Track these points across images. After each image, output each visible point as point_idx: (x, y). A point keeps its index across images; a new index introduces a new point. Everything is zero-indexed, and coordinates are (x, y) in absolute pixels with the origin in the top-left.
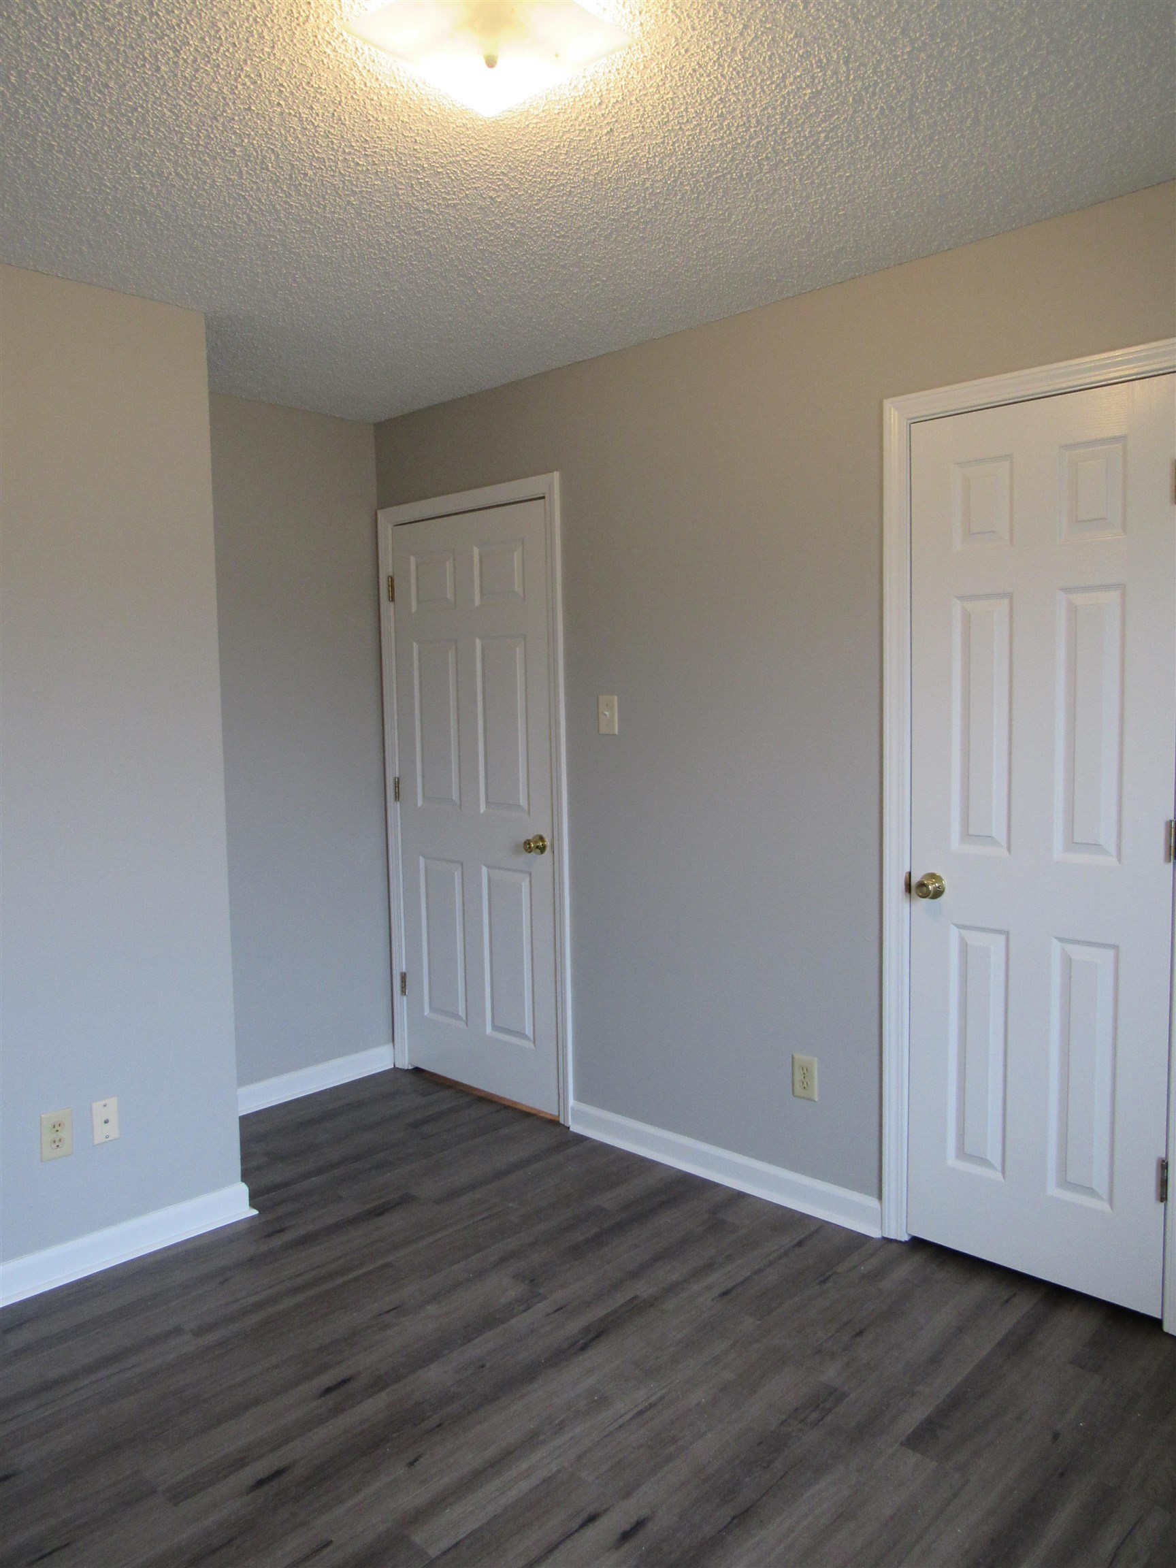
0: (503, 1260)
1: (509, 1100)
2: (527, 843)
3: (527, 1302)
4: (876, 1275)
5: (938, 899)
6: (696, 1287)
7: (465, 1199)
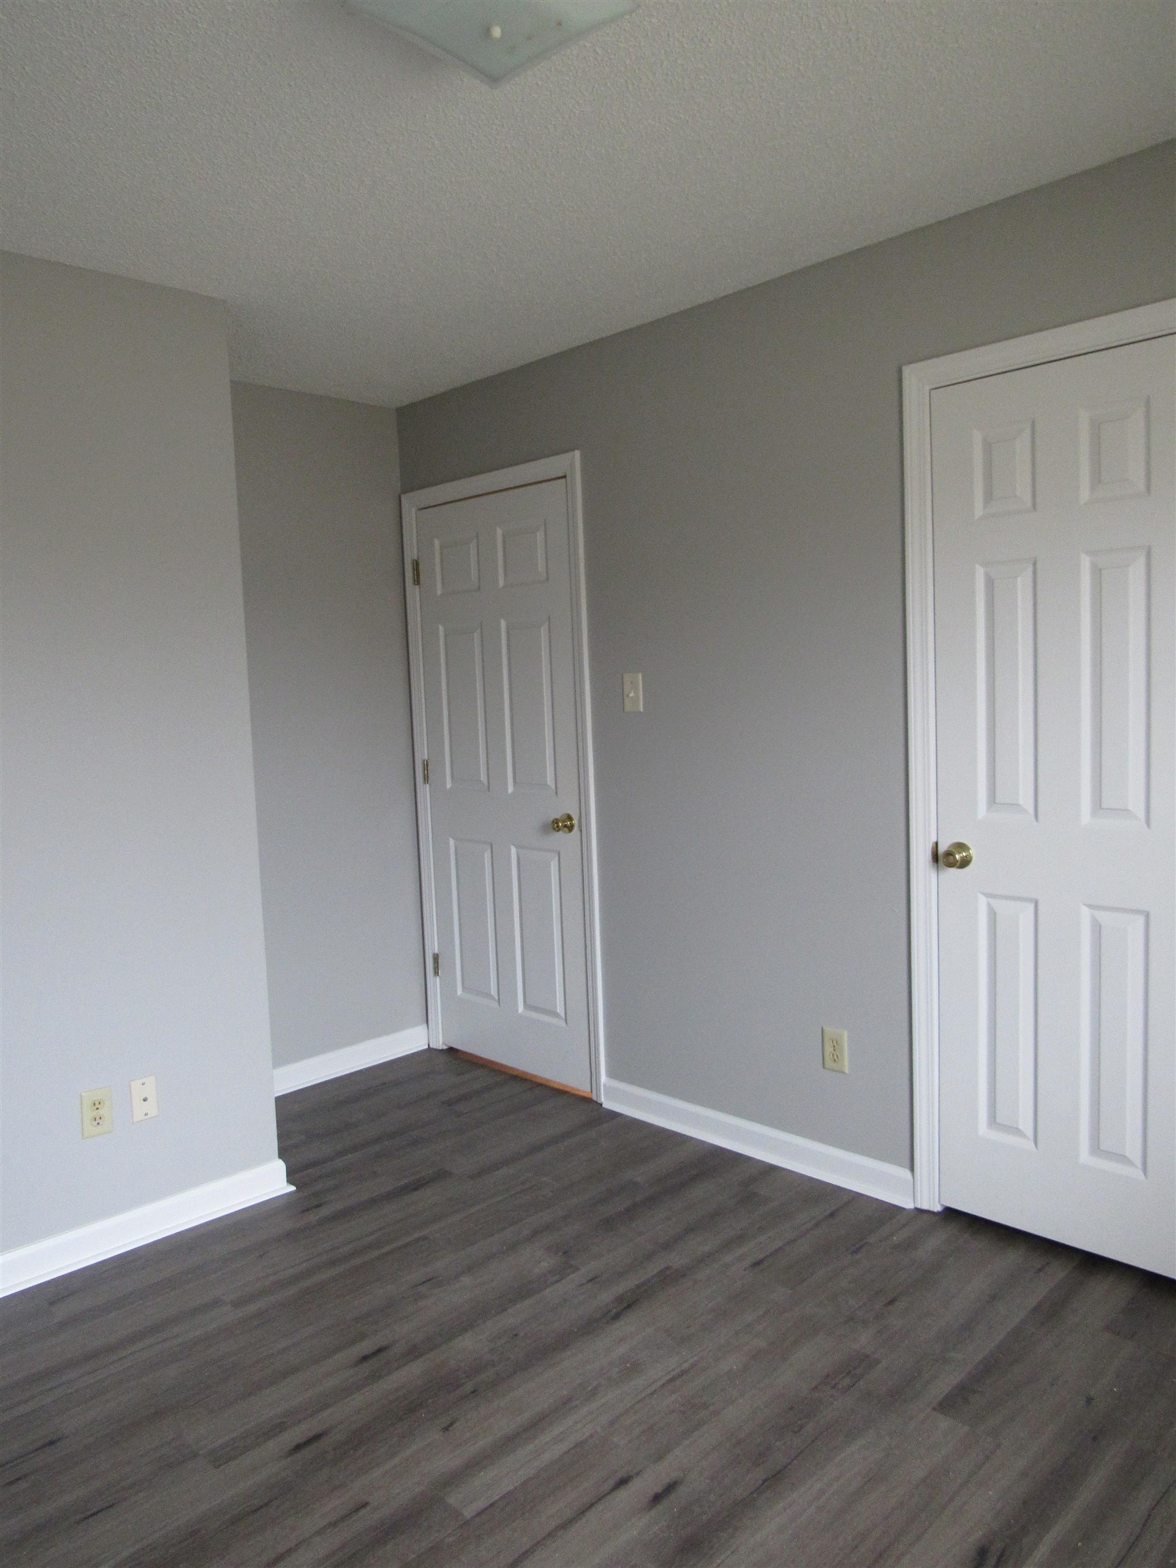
0: (536, 1233)
1: (542, 1078)
2: (556, 821)
3: (561, 1272)
4: (909, 1245)
5: (966, 868)
6: (728, 1258)
7: (500, 1173)
